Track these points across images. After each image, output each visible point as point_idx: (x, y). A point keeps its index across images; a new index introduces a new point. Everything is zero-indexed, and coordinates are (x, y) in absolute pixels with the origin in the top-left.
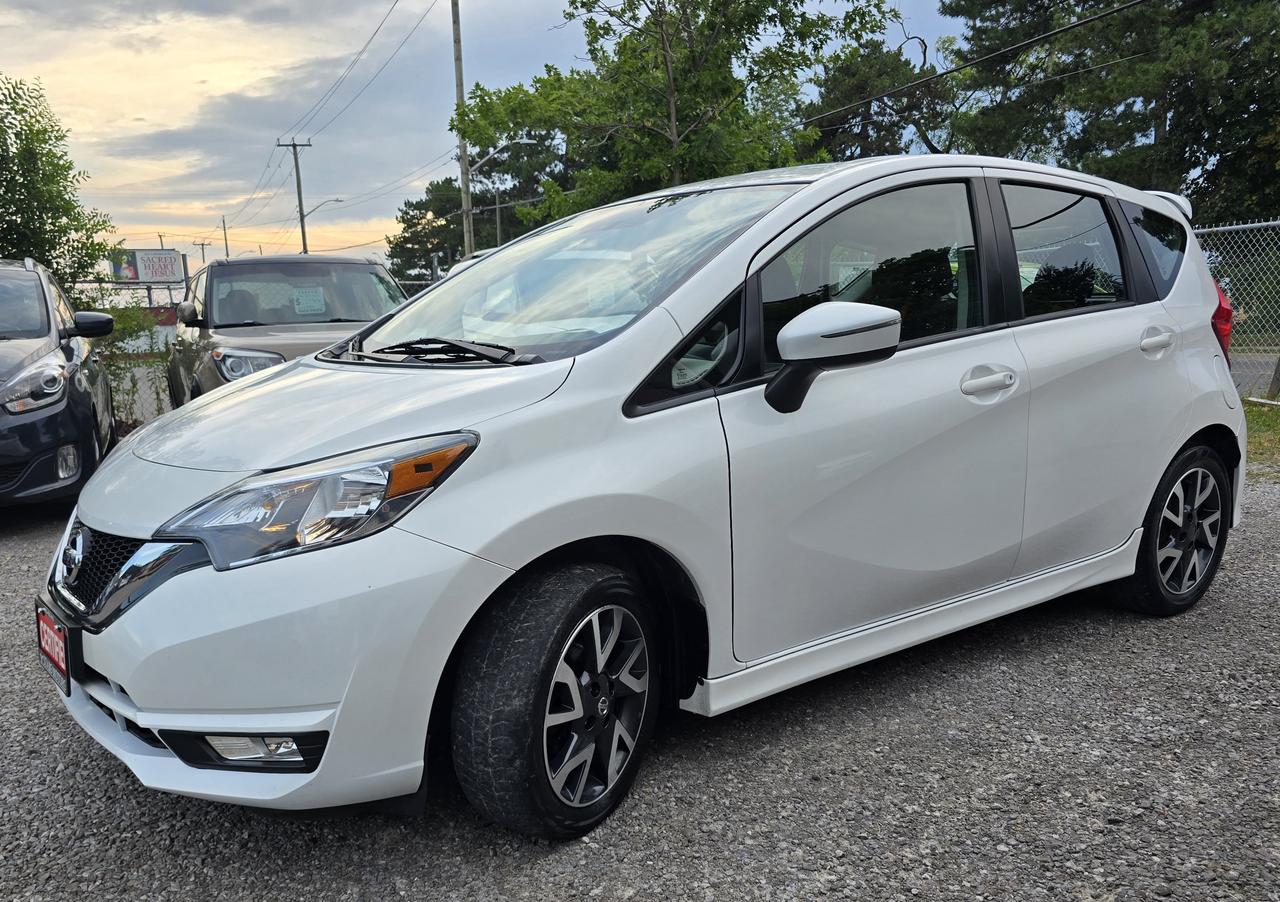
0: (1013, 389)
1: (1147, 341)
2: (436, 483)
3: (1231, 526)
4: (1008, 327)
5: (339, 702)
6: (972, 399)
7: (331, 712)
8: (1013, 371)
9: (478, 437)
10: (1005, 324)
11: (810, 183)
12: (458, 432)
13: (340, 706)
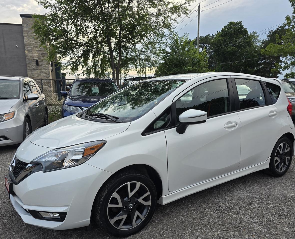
0: (237, 127)
1: (270, 114)
2: (96, 152)
3: (293, 155)
4: (236, 112)
5: (69, 205)
6: (227, 129)
7: (68, 207)
8: (237, 122)
9: (106, 141)
10: (235, 111)
11: (189, 80)
12: (102, 140)
13: (70, 206)
